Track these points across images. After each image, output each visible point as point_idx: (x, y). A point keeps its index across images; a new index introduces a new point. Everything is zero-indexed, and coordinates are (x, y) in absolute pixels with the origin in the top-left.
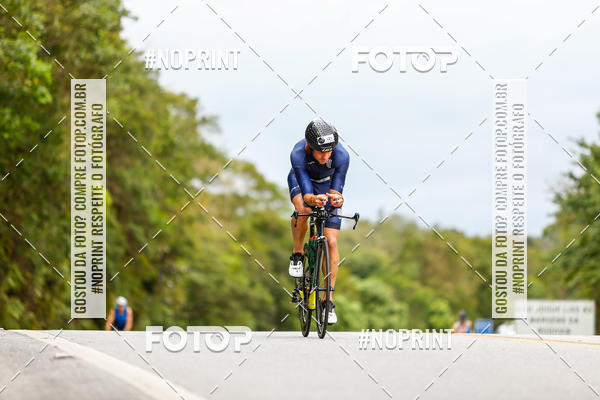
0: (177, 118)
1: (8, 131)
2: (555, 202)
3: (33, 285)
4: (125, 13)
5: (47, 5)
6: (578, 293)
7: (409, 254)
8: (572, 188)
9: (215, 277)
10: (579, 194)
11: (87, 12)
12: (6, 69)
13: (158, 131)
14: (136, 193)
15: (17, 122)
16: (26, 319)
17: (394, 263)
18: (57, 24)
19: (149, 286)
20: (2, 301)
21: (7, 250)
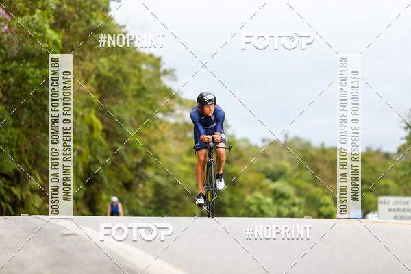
0: (147, 71)
2: (406, 128)
13: (135, 80)
16: (43, 208)
17: (295, 171)
18: (65, 6)
19: (128, 186)
20: (28, 196)
21: (30, 161)
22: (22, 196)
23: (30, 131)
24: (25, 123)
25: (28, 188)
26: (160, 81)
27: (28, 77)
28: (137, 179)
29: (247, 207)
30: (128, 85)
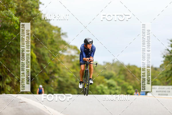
0: (55, 33)
1: (7, 37)
2: (163, 57)
3: (14, 81)
4: (40, 3)
5: (18, 1)
6: (170, 84)
7: (121, 72)
8: (168, 53)
9: (65, 79)
10: (170, 55)
11: (29, 3)
12: (6, 19)
13: (50, 37)
14: (43, 55)
15: (9, 35)
16: (12, 91)
17: (117, 75)
18: (21, 6)
19: (47, 82)
20: (5, 86)
21: (6, 71)
22: (3, 86)
23: (6, 59)
24: (4, 55)
25: (5, 82)
26: (60, 38)
27: (5, 36)
28: (51, 79)
29: (97, 90)
30: (47, 39)
